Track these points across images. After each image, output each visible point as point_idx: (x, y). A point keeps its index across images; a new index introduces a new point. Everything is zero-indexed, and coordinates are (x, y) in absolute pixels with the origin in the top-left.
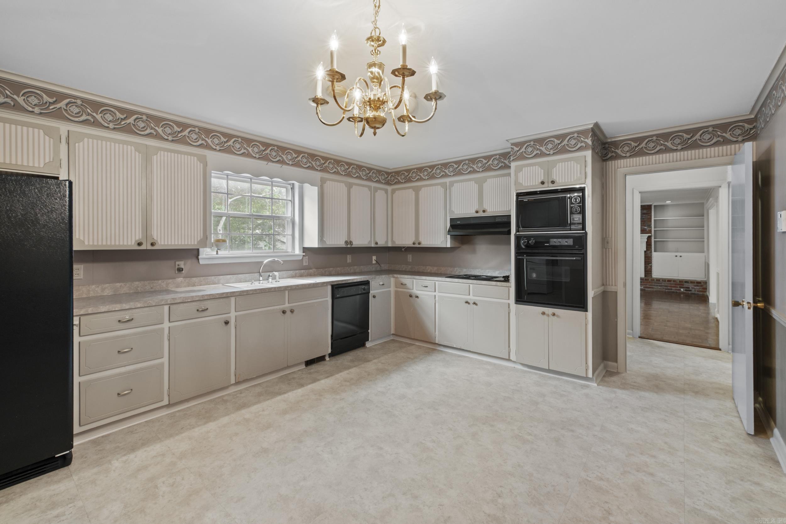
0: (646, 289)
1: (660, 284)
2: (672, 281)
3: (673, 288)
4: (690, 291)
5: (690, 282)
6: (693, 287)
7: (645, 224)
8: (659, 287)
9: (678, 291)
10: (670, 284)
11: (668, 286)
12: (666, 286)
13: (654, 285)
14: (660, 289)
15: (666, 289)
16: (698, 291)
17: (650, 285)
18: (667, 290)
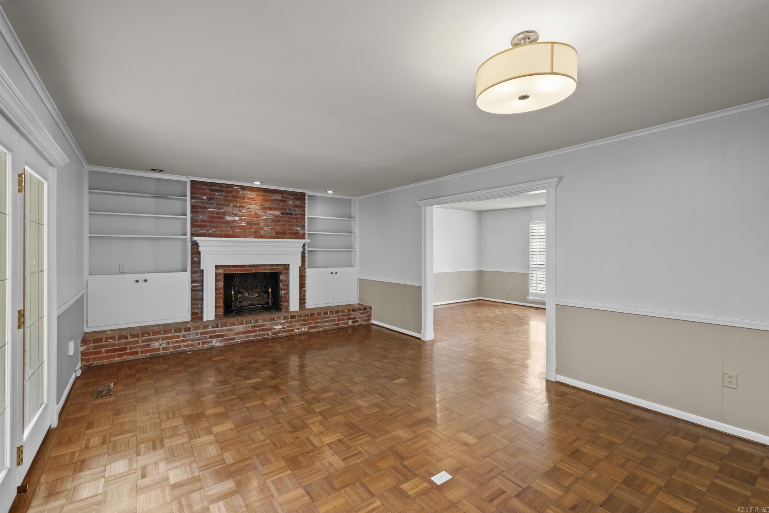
0: (311, 331)
1: (327, 320)
2: (340, 312)
3: (341, 322)
4: (357, 321)
5: (357, 310)
6: (360, 315)
7: (297, 223)
8: (326, 324)
9: (345, 325)
10: (338, 316)
11: (335, 320)
12: (334, 321)
13: (320, 322)
14: (327, 326)
15: (333, 325)
16: (364, 321)
17: (316, 323)
18: (334, 327)
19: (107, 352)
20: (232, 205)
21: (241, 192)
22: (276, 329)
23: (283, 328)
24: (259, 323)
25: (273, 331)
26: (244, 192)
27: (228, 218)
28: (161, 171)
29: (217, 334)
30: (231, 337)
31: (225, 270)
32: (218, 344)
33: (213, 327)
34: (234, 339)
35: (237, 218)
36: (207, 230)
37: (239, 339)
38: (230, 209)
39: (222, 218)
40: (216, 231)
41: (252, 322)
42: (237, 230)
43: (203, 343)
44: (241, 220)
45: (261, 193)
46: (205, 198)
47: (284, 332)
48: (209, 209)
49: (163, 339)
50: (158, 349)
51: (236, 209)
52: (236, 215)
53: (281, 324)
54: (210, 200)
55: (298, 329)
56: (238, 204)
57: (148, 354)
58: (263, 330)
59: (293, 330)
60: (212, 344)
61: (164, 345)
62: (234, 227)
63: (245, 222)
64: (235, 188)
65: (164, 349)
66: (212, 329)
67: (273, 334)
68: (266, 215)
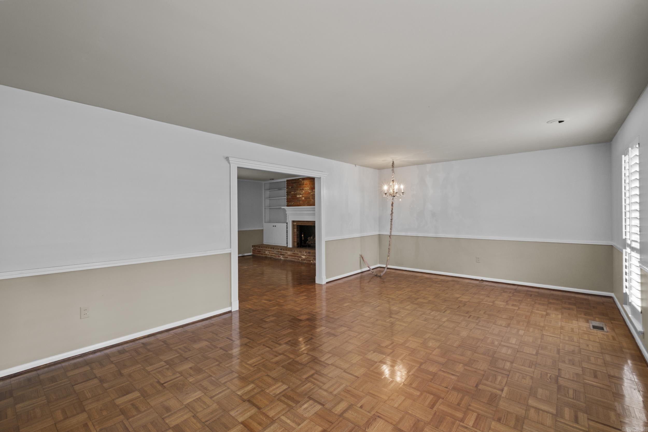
19: (257, 251)
20: (299, 189)
21: (302, 182)
22: (302, 257)
23: (306, 258)
24: (295, 252)
25: (301, 258)
26: (304, 181)
27: (298, 196)
28: (273, 179)
29: (282, 253)
30: (286, 256)
31: (297, 223)
32: (282, 258)
33: (280, 250)
34: (287, 258)
35: (301, 196)
36: (291, 203)
37: (289, 258)
38: (298, 192)
39: (296, 196)
40: (294, 203)
41: (293, 251)
42: (301, 202)
43: (278, 256)
44: (302, 196)
45: (310, 180)
46: (290, 187)
47: (306, 260)
48: (292, 193)
49: (269, 251)
50: (267, 255)
51: (301, 191)
52: (300, 194)
53: (305, 255)
54: (292, 188)
55: (312, 261)
56: (301, 188)
57: (265, 256)
58: (297, 257)
59: (310, 261)
60: (280, 258)
61: (268, 253)
62: (300, 201)
63: (304, 198)
64: (300, 180)
65: (269, 255)
66: (280, 251)
67: (301, 260)
68: (313, 192)
